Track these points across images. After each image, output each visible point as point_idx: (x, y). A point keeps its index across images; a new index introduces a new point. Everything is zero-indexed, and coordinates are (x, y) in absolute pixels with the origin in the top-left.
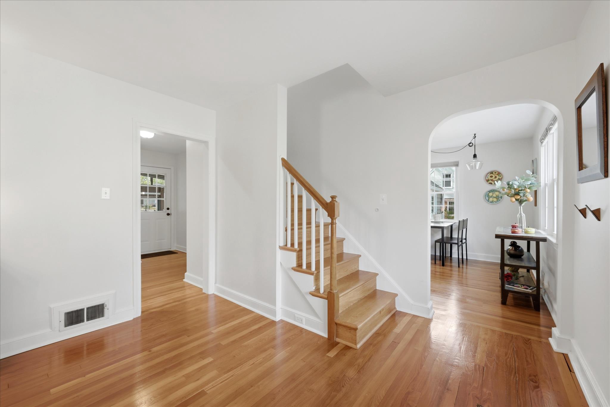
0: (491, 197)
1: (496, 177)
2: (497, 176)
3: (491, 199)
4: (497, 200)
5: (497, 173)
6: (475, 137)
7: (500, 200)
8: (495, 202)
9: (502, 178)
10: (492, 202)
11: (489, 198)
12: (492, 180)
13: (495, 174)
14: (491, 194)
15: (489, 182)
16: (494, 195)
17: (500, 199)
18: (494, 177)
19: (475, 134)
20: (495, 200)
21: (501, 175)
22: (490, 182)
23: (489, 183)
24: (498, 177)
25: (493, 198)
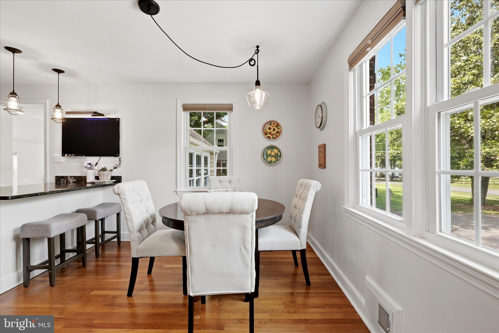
0: (270, 155)
1: (274, 130)
2: (275, 128)
3: (269, 159)
4: (276, 160)
5: (275, 125)
6: (257, 52)
7: (278, 160)
8: (273, 163)
9: (281, 131)
10: (270, 162)
11: (267, 157)
12: (270, 133)
13: (273, 125)
14: (269, 152)
15: (267, 135)
16: (273, 154)
17: (279, 158)
18: (272, 129)
19: (258, 47)
20: (274, 159)
21: (279, 127)
22: (269, 135)
23: (267, 137)
24: (276, 130)
25: (271, 157)
